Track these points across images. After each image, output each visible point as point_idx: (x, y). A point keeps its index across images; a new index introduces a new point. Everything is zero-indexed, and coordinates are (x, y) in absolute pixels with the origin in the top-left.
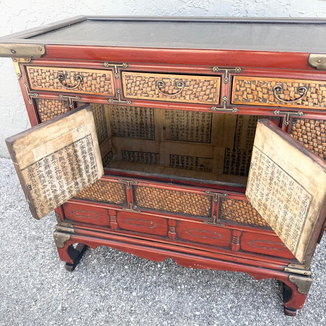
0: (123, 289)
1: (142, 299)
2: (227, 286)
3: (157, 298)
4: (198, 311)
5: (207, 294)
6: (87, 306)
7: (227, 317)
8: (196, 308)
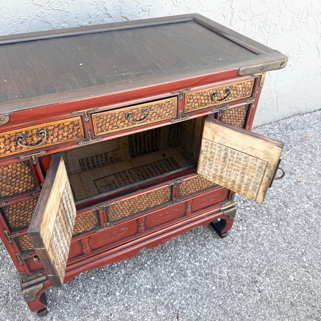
0: (106, 297)
1: (127, 293)
2: (176, 242)
3: (137, 284)
4: (172, 273)
5: (169, 257)
7: (192, 264)
8: (169, 272)
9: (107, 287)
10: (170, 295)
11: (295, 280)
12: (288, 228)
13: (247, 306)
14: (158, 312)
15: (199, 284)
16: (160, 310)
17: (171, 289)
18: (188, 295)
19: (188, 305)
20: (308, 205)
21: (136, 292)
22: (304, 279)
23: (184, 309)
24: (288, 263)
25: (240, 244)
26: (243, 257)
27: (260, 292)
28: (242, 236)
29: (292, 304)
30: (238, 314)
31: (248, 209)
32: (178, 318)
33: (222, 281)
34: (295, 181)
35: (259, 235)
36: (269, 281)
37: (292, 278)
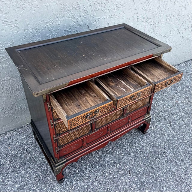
0: (92, 169)
1: (102, 166)
2: (122, 139)
3: (106, 161)
4: (123, 153)
5: (119, 146)
6: (87, 186)
7: (131, 148)
8: (121, 153)
9: (91, 165)
10: (124, 164)
11: (182, 149)
12: (175, 125)
13: (161, 164)
14: (120, 173)
15: (137, 157)
16: (120, 172)
17: (124, 161)
18: (133, 163)
19: (133, 167)
20: (183, 113)
21: (106, 165)
22: (186, 148)
23: (132, 169)
24: (177, 142)
25: (153, 136)
26: (156, 142)
27: (166, 157)
28: (154, 132)
29: (182, 160)
30: (158, 168)
31: (155, 118)
32: (130, 174)
33: (148, 154)
34: (175, 102)
35: (162, 130)
36: (170, 151)
37: (180, 148)
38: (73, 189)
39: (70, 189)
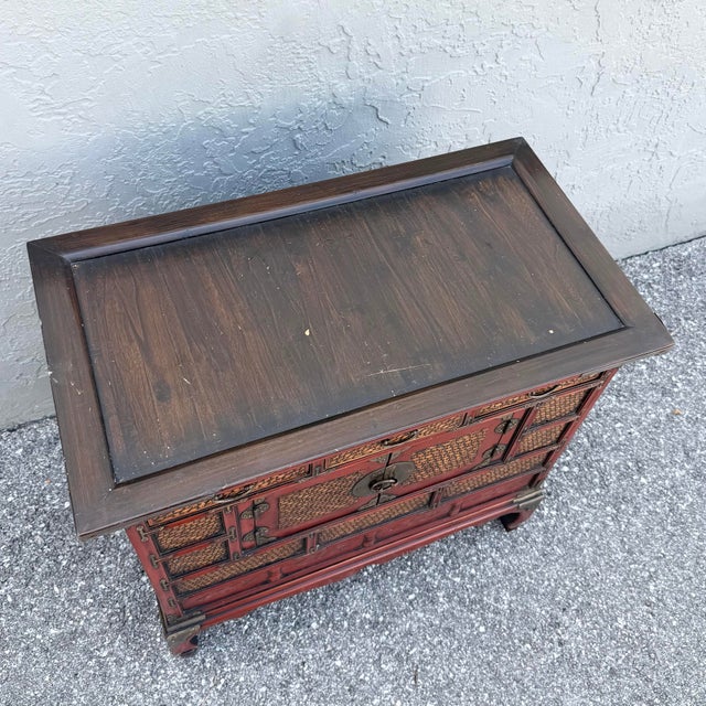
0: (294, 629)
1: (331, 625)
3: (348, 610)
4: (411, 593)
5: (407, 560)
6: (264, 689)
7: (448, 578)
8: (406, 591)
9: (296, 610)
10: (406, 635)
11: (625, 627)
12: (633, 520)
13: (534, 669)
14: (383, 666)
15: (458, 620)
16: (386, 663)
17: (408, 626)
18: (436, 639)
19: (434, 656)
20: (684, 472)
21: (346, 624)
22: (643, 627)
23: (427, 664)
24: (620, 593)
25: (540, 546)
26: (541, 573)
27: (561, 644)
28: (546, 528)
29: (612, 672)
30: (518, 682)
31: (566, 469)
32: (415, 679)
33: (498, 618)
34: (668, 411)
35: (578, 529)
36: (580, 624)
37: (621, 622)
38: (219, 687)
39: (212, 685)
